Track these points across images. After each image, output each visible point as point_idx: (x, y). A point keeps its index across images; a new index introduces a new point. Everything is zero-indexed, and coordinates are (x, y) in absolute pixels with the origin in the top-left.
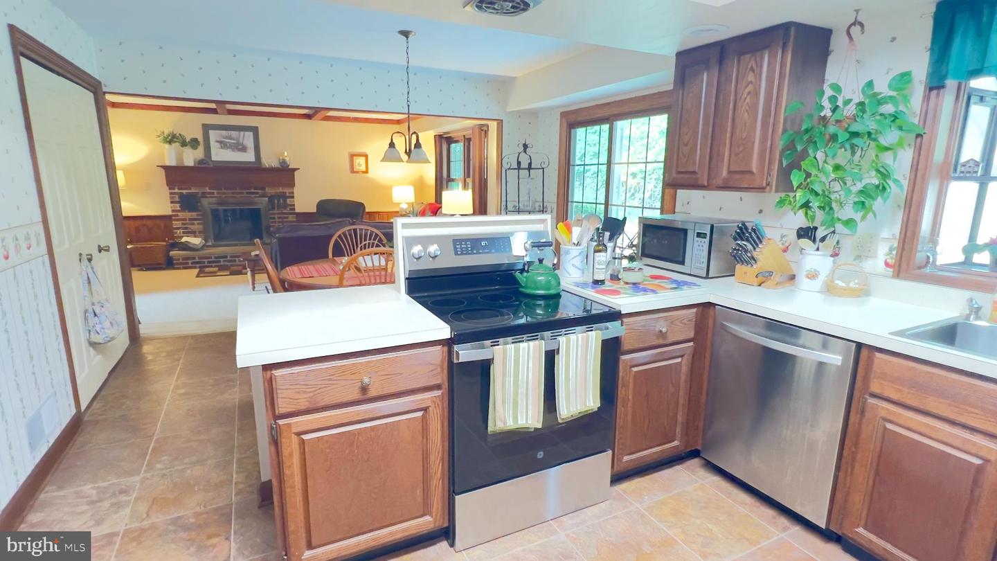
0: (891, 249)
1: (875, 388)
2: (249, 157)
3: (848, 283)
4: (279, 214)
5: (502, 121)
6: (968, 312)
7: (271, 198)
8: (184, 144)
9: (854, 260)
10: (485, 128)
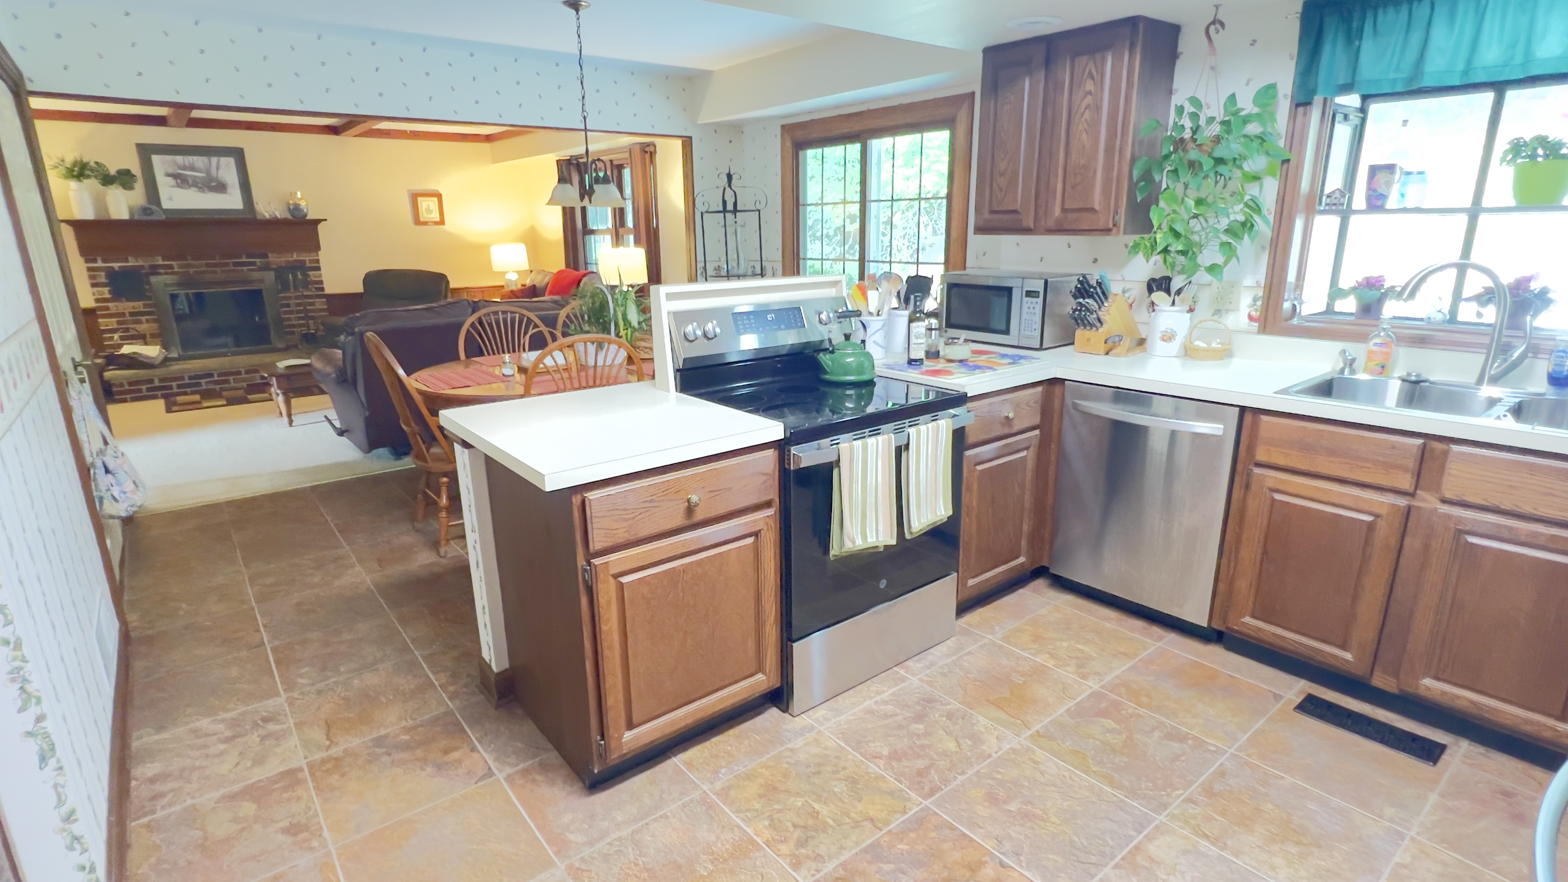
0: (1255, 300)
1: (1261, 455)
2: (232, 201)
3: (1209, 344)
4: (297, 298)
5: (690, 138)
6: (1341, 365)
7: (281, 272)
8: (107, 180)
9: (1213, 315)
10: (652, 149)
